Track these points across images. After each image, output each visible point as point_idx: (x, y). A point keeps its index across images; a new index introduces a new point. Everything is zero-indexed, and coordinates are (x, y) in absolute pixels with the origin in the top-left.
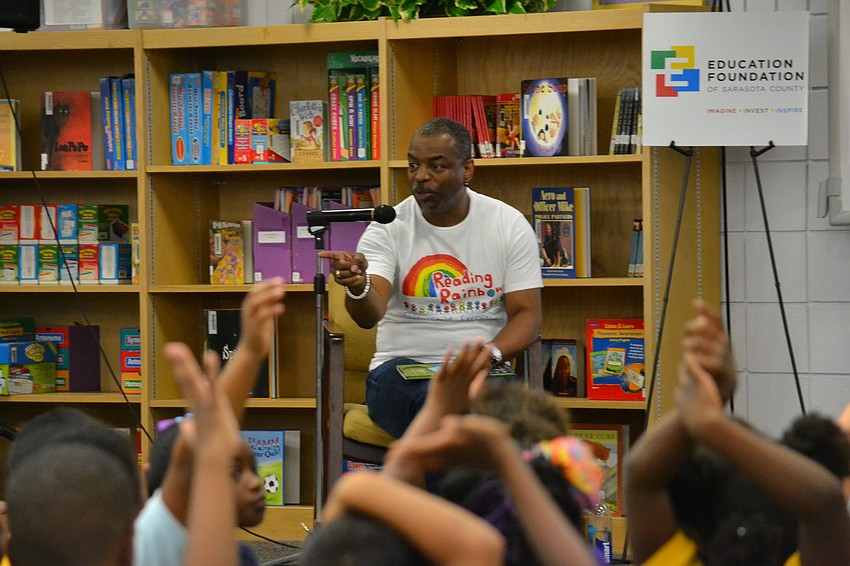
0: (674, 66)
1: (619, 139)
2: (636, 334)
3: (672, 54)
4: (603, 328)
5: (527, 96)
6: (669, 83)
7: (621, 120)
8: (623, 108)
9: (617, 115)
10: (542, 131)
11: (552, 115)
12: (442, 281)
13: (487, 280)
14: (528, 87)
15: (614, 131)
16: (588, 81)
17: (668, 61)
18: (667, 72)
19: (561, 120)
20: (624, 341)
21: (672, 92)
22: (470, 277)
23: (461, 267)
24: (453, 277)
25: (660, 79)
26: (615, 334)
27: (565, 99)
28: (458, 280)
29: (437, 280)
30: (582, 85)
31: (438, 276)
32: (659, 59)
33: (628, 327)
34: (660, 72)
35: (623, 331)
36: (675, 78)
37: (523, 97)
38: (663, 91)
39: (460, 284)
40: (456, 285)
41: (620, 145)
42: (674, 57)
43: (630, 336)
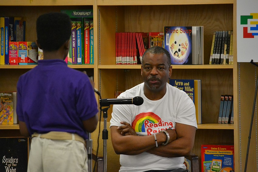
0: (252, 23)
1: (214, 56)
2: (228, 153)
3: (251, 17)
4: (210, 149)
5: (167, 35)
6: (249, 31)
7: (216, 46)
8: (216, 41)
9: (213, 44)
10: (176, 52)
11: (183, 44)
12: (149, 124)
13: (170, 125)
14: (169, 30)
15: (212, 52)
16: (200, 27)
17: (249, 20)
18: (249, 26)
19: (188, 47)
20: (221, 156)
21: (251, 36)
22: (162, 123)
23: (158, 118)
24: (154, 123)
25: (245, 29)
26: (217, 152)
27: (190, 37)
28: (157, 125)
29: (146, 124)
30: (198, 30)
31: (147, 122)
32: (244, 20)
33: (224, 149)
34: (245, 26)
35: (220, 151)
36: (252, 29)
37: (165, 35)
38: (247, 35)
39: (157, 126)
40: (155, 127)
41: (215, 59)
42: (252, 18)
43: (224, 154)
